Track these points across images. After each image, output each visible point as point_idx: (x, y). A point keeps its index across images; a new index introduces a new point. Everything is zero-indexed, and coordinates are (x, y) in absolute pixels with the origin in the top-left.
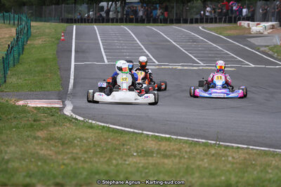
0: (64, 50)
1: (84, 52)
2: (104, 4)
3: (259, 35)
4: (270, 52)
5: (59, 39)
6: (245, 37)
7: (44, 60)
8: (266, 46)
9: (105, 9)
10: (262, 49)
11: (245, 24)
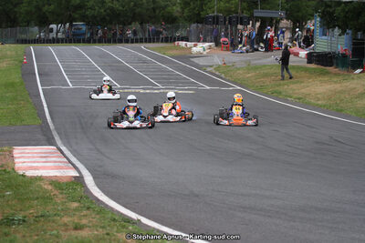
0: (28, 73)
1: (46, 75)
2: (53, 26)
3: (199, 55)
4: (217, 73)
5: (21, 62)
6: (187, 57)
7: (12, 85)
8: (211, 66)
9: (55, 31)
10: (209, 69)
11: (183, 44)
